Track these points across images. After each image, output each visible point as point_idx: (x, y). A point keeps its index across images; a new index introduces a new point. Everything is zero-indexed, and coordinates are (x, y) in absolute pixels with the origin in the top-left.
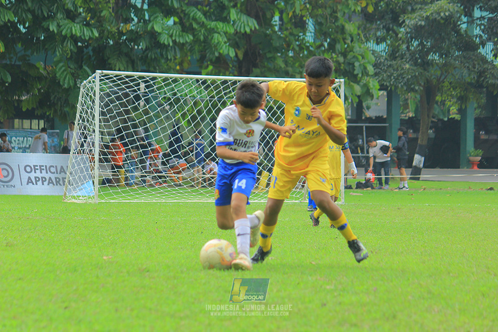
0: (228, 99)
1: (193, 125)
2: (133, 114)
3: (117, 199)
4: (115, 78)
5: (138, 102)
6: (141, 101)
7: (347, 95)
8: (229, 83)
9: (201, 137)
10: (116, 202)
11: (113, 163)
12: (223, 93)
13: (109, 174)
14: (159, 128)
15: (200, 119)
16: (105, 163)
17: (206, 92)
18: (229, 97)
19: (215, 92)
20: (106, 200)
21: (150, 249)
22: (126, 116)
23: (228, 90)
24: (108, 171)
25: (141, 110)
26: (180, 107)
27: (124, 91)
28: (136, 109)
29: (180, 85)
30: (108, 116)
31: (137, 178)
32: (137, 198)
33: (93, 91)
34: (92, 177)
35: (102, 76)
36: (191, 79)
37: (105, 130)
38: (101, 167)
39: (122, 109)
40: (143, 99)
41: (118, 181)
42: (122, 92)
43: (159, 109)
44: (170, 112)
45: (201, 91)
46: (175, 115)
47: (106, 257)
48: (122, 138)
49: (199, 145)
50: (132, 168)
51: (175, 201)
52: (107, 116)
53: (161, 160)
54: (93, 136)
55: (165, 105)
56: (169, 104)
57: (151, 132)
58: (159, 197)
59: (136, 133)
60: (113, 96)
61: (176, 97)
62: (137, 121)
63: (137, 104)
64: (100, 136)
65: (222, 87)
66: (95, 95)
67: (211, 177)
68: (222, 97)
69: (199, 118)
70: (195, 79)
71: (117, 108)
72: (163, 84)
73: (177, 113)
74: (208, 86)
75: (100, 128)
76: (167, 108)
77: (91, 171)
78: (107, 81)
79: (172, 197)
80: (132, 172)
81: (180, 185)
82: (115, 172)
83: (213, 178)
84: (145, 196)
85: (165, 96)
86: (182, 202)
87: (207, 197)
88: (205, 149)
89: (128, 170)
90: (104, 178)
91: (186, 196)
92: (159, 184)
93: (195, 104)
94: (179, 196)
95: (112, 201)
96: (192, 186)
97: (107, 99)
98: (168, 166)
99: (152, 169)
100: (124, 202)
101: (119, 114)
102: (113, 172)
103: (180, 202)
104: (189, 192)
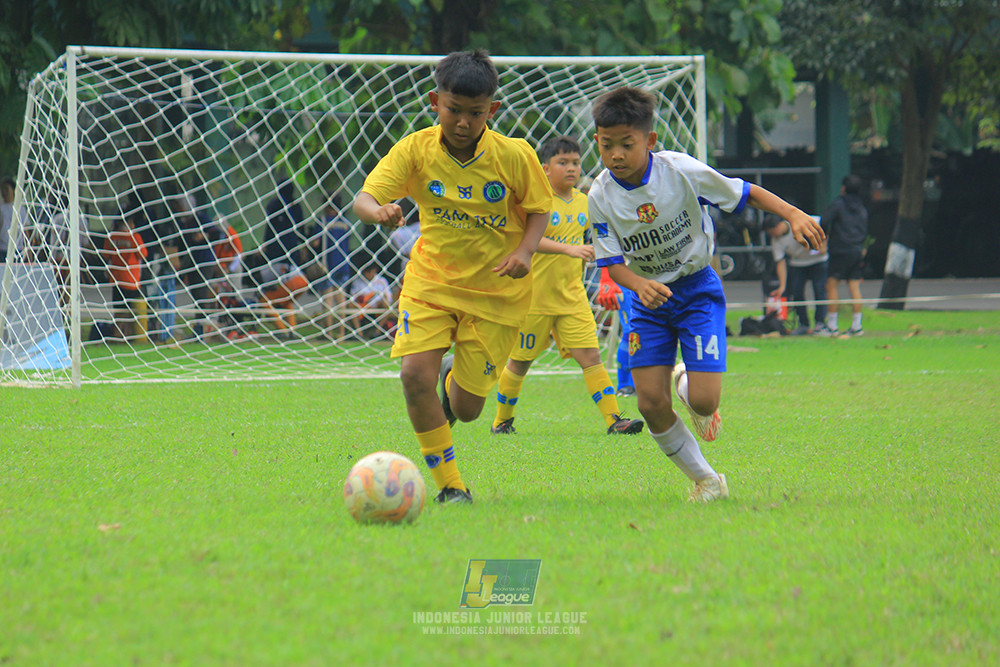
0: (411, 114)
1: (319, 182)
2: (166, 158)
3: (129, 375)
4: (116, 66)
5: (178, 126)
6: (184, 123)
7: (714, 94)
8: (411, 72)
9: (340, 213)
10: (126, 384)
11: (117, 283)
12: (395, 98)
13: (106, 310)
14: (233, 192)
15: (338, 166)
16: (97, 285)
17: (352, 97)
18: (411, 109)
19: (374, 97)
20: (102, 379)
21: (219, 502)
22: (147, 164)
23: (408, 92)
24: (105, 304)
25: (185, 147)
26: (286, 137)
27: (142, 99)
28: (172, 144)
29: (284, 81)
30: (101, 163)
31: (179, 320)
32: (181, 372)
33: (61, 101)
34: (63, 320)
35: (83, 61)
36: (313, 64)
37: (95, 200)
38: (87, 295)
39: (136, 145)
40: (190, 117)
41: (131, 329)
42: (136, 102)
43: (231, 143)
44: (259, 151)
45: (337, 94)
46: (273, 156)
47: (107, 524)
48: (138, 220)
49: (337, 233)
50: (166, 296)
51: (280, 377)
52: (99, 164)
53: (241, 275)
54: (65, 217)
55: (248, 132)
56: (258, 130)
57: (213, 203)
58: (236, 368)
59: (177, 206)
60: (113, 112)
61: (274, 110)
62: (177, 175)
63: (174, 130)
64: (83, 215)
65: (391, 84)
66: (65, 110)
67: (370, 315)
68: (392, 109)
69: (334, 165)
70: (321, 64)
71: (124, 142)
72: (240, 78)
73: (279, 152)
74: (357, 82)
75: (80, 195)
76: (253, 139)
77: (62, 305)
78: (96, 73)
79: (271, 368)
80: (166, 305)
81: (291, 337)
82: (124, 306)
83: (374, 316)
84: (201, 367)
85: (247, 108)
86: (297, 381)
87: (360, 365)
88: (352, 244)
89: (158, 301)
90: (95, 322)
91: (307, 363)
92: (235, 334)
93: (325, 127)
94: (288, 364)
95: (117, 381)
96: (322, 338)
97: (97, 121)
98: (259, 288)
99: (218, 297)
100: (149, 384)
101: (131, 158)
102: (115, 307)
103: (291, 381)
104: (314, 355)
